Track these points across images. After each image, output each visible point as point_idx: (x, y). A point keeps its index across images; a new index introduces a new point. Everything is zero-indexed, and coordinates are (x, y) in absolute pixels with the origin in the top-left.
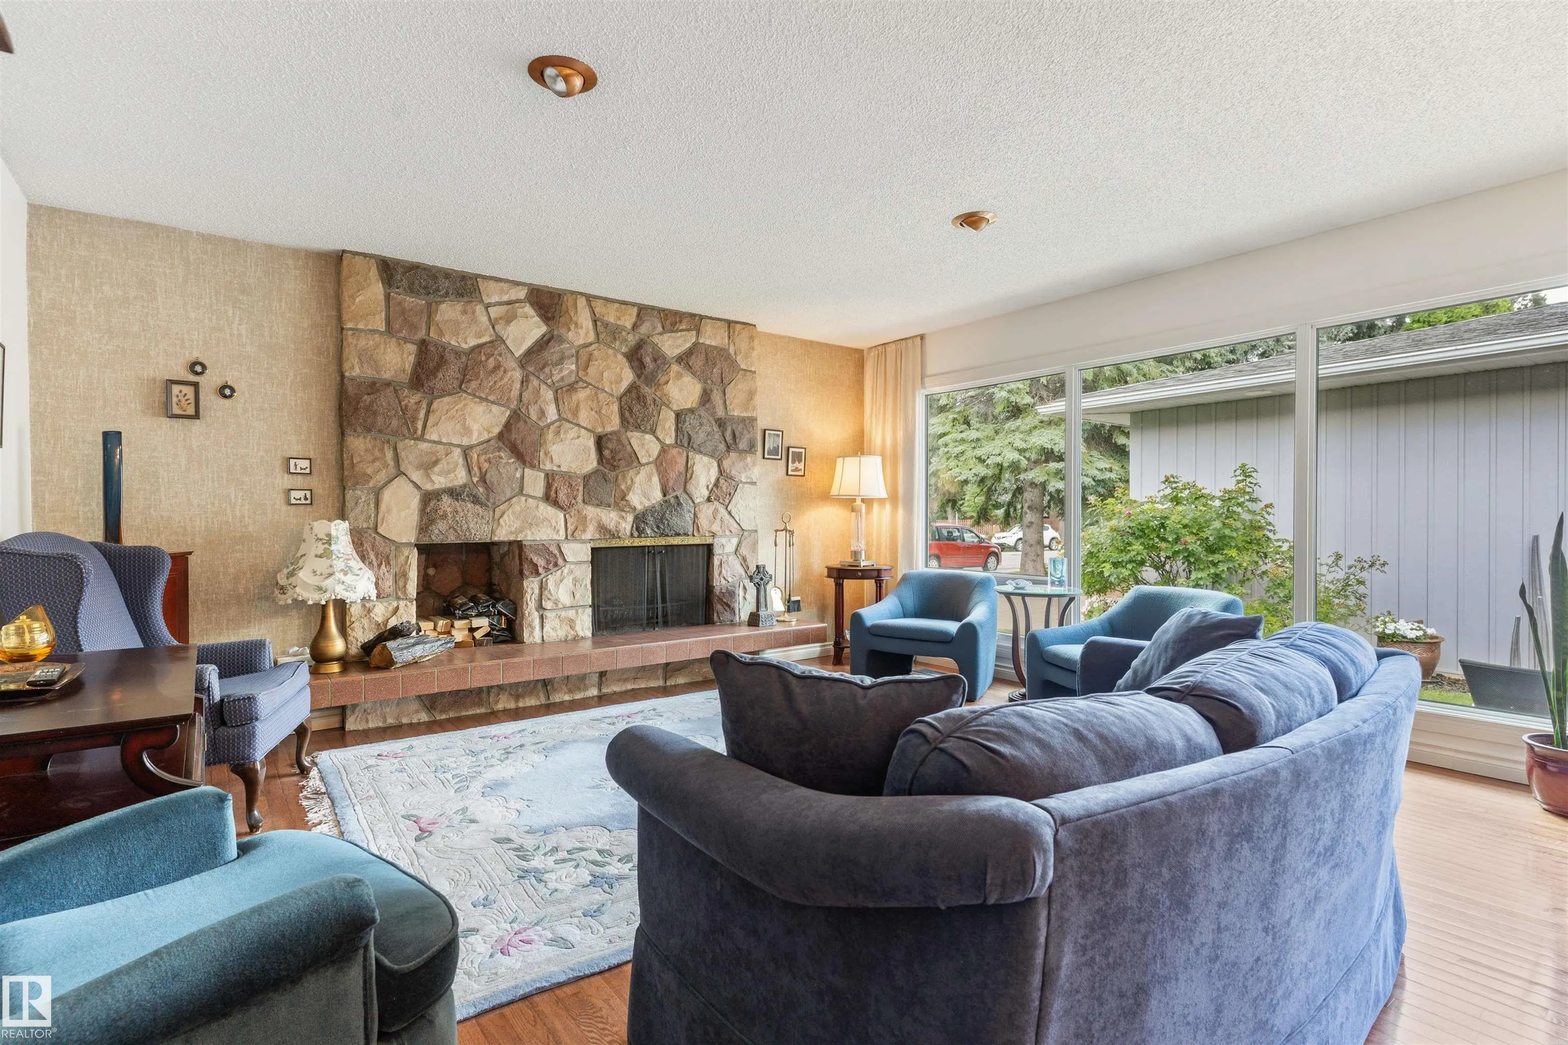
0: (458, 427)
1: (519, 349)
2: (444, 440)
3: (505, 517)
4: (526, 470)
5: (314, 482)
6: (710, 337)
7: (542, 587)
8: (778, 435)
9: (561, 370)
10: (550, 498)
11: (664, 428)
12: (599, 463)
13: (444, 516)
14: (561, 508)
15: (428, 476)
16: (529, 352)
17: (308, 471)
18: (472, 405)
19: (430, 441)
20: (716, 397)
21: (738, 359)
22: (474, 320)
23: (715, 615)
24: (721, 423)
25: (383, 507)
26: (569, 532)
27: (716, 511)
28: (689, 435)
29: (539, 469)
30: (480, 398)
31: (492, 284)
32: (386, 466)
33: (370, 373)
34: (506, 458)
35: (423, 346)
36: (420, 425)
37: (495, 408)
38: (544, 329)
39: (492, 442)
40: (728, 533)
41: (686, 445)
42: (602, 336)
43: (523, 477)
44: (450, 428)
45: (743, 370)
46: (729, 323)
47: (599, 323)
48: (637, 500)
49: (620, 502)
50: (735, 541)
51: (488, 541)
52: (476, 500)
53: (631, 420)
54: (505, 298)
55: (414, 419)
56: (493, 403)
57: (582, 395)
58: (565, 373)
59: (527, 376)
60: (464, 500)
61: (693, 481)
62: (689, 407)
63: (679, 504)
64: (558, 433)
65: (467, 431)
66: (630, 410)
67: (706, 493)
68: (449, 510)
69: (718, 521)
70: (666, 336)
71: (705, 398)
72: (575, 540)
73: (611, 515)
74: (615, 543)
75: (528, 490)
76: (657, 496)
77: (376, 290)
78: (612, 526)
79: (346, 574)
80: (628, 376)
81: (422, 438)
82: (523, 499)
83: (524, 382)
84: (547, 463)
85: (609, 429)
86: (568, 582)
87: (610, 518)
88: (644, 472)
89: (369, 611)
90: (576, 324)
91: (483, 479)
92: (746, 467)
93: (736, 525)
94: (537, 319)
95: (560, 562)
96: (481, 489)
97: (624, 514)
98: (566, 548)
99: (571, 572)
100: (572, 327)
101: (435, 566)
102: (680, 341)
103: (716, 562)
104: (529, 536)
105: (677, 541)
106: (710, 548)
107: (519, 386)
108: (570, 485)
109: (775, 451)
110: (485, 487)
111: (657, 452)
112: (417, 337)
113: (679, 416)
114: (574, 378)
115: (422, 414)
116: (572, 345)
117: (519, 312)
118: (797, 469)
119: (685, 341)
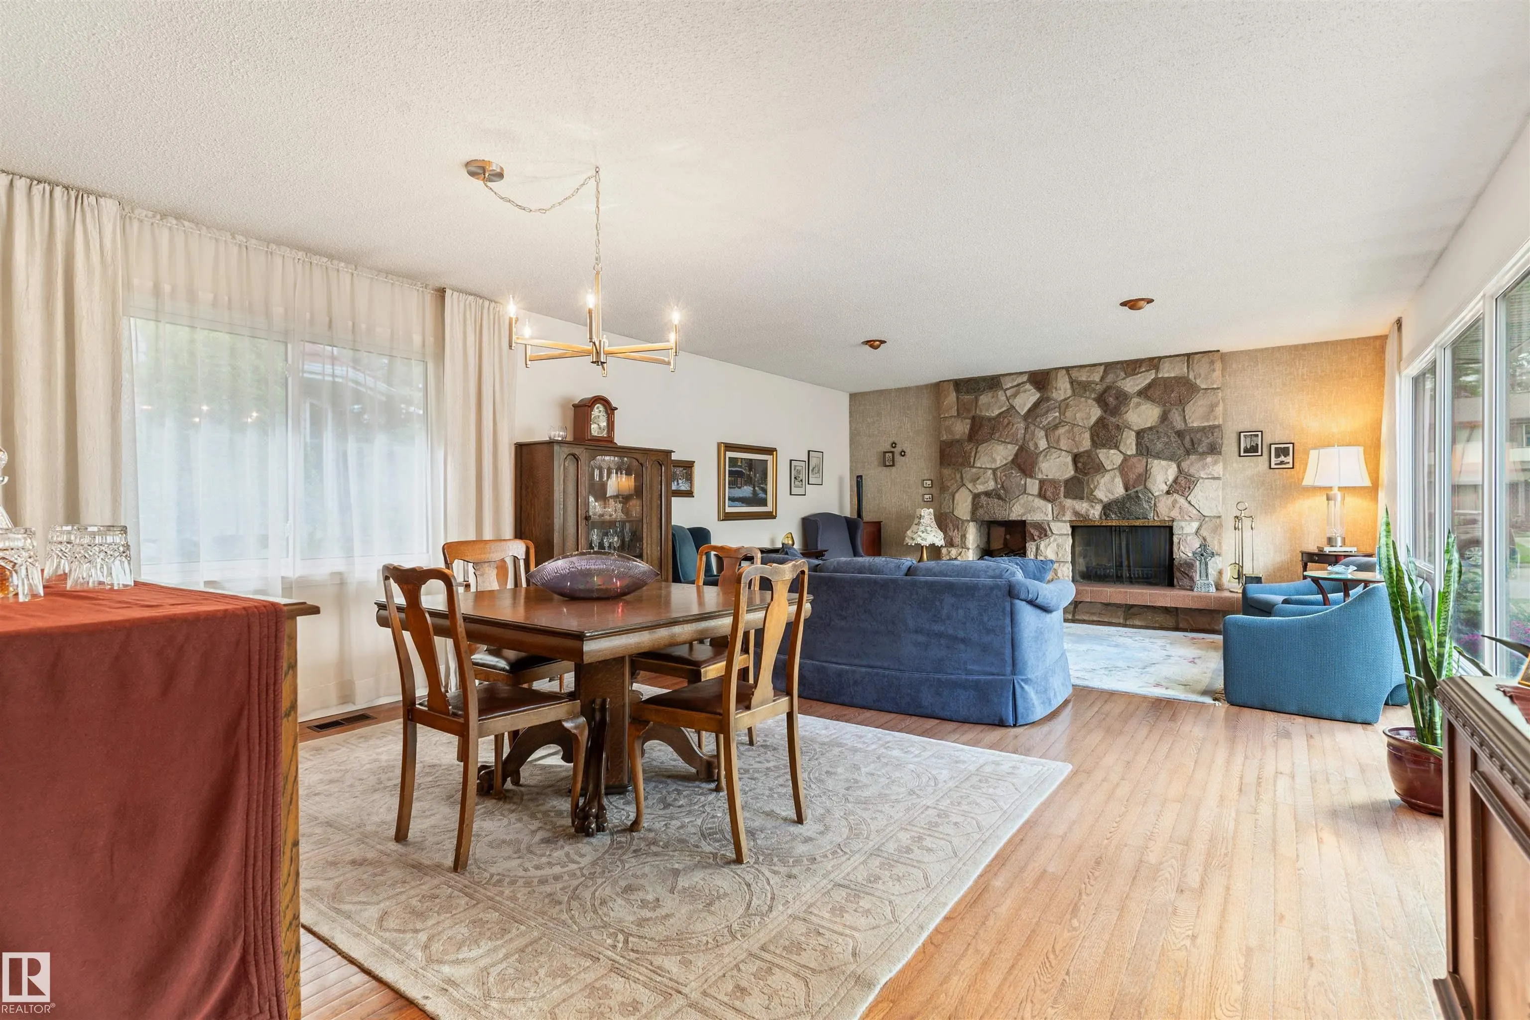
0: (990, 459)
1: (1023, 410)
2: (983, 466)
3: (1015, 506)
4: (1028, 479)
5: (933, 491)
6: (1168, 372)
7: (1038, 548)
8: (1257, 436)
9: (1047, 418)
10: (1042, 495)
11: (1125, 444)
12: (1075, 472)
13: (982, 507)
14: (1049, 501)
15: (974, 485)
16: (1030, 410)
17: (930, 486)
18: (997, 446)
19: (976, 468)
20: (1176, 415)
21: (1198, 382)
22: (998, 400)
23: (1175, 580)
24: (1180, 434)
25: (955, 502)
26: (1055, 515)
27: (1175, 501)
28: (1147, 447)
29: (1036, 479)
30: (1001, 441)
31: (1007, 378)
32: (956, 481)
33: (950, 437)
34: (1016, 473)
35: (973, 419)
36: (972, 461)
37: (1009, 446)
38: (1038, 395)
39: (1008, 465)
40: (1188, 518)
41: (1145, 454)
42: (1077, 391)
43: (1026, 484)
44: (986, 460)
45: (1203, 389)
46: (1189, 356)
47: (1074, 383)
48: (1102, 494)
49: (1091, 497)
50: (1195, 525)
51: (1006, 519)
52: (999, 497)
53: (1098, 442)
54: (1015, 383)
55: (970, 457)
56: (1009, 443)
57: (1061, 431)
58: (1050, 419)
59: (1028, 425)
60: (994, 498)
61: (1150, 480)
62: (1150, 426)
63: (1138, 497)
64: (1046, 456)
65: (994, 460)
66: (1098, 435)
67: (1165, 488)
68: (985, 503)
69: (1177, 509)
70: (1128, 379)
71: (1164, 418)
72: (1059, 521)
73: (1083, 505)
74: (1087, 524)
75: (1029, 491)
76: (1119, 491)
77: (952, 397)
78: (1083, 512)
80: (1096, 413)
81: (973, 467)
82: (1026, 496)
83: (1026, 429)
84: (1040, 474)
85: (1082, 450)
86: (1054, 546)
87: (1082, 507)
88: (1107, 476)
89: (949, 552)
90: (1056, 388)
91: (1003, 486)
92: (1204, 467)
93: (1195, 511)
94: (1034, 391)
95: (1049, 532)
96: (1002, 492)
97: (1094, 504)
98: (1052, 525)
99: (1055, 540)
100: (1054, 391)
102: (1140, 380)
103: (1175, 540)
104: (1029, 518)
105: (1138, 523)
106: (1171, 528)
107: (1023, 432)
108: (1055, 487)
109: (1253, 450)
110: (1005, 490)
111: (1120, 462)
112: (971, 415)
113: (1139, 434)
114: (1057, 421)
115: (973, 454)
116: (1056, 401)
117: (1022, 389)
118: (1282, 463)
119: (1145, 379)
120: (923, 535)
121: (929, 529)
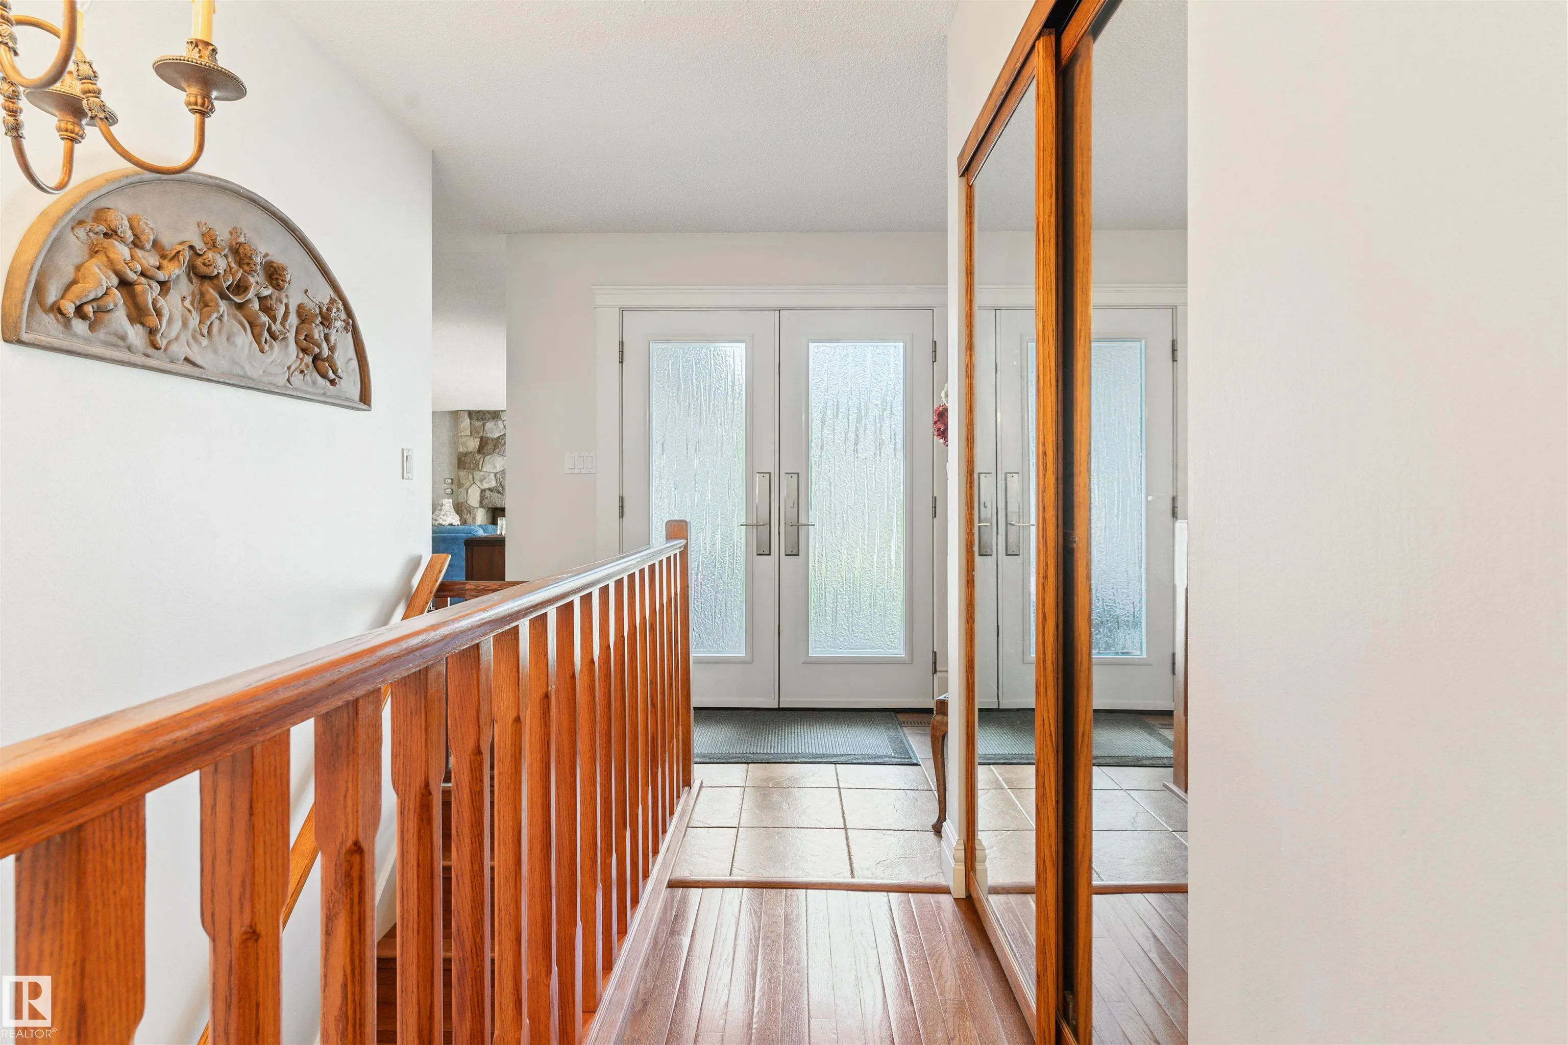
0: (492, 466)
2: (488, 471)
5: (453, 486)
13: (487, 498)
15: (482, 483)
17: (451, 483)
18: (497, 458)
19: (484, 472)
22: (498, 427)
25: (468, 494)
31: (504, 413)
32: (469, 480)
33: (465, 450)
35: (481, 438)
36: (480, 466)
44: (490, 467)
52: (499, 492)
55: (479, 464)
60: (494, 492)
65: (495, 467)
77: (468, 421)
79: (444, 515)
81: (481, 471)
91: (501, 485)
110: (502, 487)
112: (480, 435)
115: (481, 463)
120: (444, 518)
121: (448, 513)
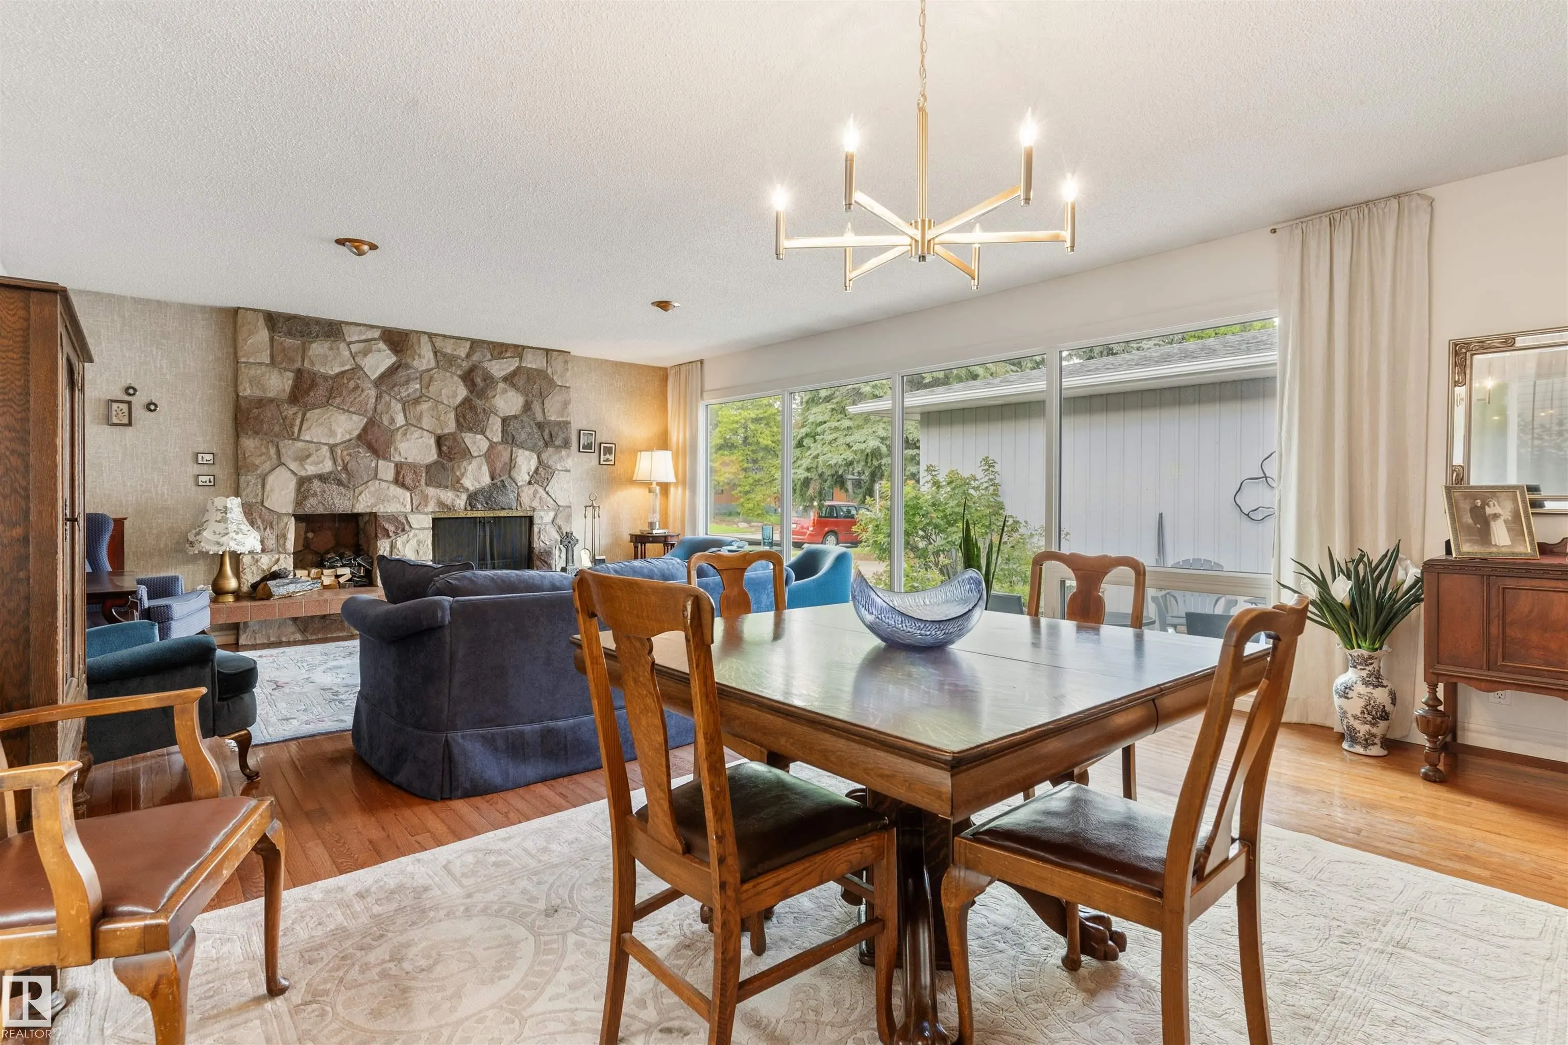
0: (326, 430)
1: (374, 373)
2: (315, 440)
3: (363, 495)
4: (380, 462)
5: (216, 470)
6: (531, 363)
7: (392, 543)
8: (592, 434)
9: (407, 389)
10: (399, 481)
11: (492, 430)
12: (438, 456)
13: (315, 495)
14: (408, 489)
15: (302, 466)
16: (383, 377)
17: (211, 462)
18: (336, 415)
19: (304, 441)
20: (536, 407)
21: (555, 378)
22: (339, 354)
24: (540, 426)
25: (268, 487)
26: (414, 506)
27: (536, 492)
28: (513, 435)
29: (390, 461)
30: (343, 409)
31: (353, 328)
32: (270, 458)
33: (258, 393)
34: (364, 453)
35: (299, 373)
36: (296, 429)
37: (355, 417)
38: (394, 359)
39: (353, 441)
40: (546, 508)
41: (510, 442)
42: (441, 363)
43: (377, 466)
44: (319, 432)
45: (559, 386)
46: (548, 351)
47: (438, 354)
48: (469, 483)
49: (456, 485)
50: (552, 514)
51: (349, 512)
52: (340, 483)
53: (465, 425)
54: (363, 338)
55: (292, 426)
56: (353, 413)
57: (425, 406)
58: (410, 391)
59: (381, 393)
60: (330, 483)
61: (516, 469)
62: (513, 414)
63: (505, 486)
64: (405, 434)
65: (332, 433)
66: (464, 417)
67: (527, 478)
68: (318, 490)
69: (537, 500)
70: (494, 362)
71: (527, 407)
72: (420, 512)
73: (449, 494)
74: (451, 515)
75: (381, 476)
76: (486, 480)
77: (263, 335)
78: (449, 502)
80: (462, 392)
81: (298, 439)
82: (377, 482)
83: (378, 398)
84: (397, 456)
85: (446, 431)
86: (413, 542)
87: (447, 496)
88: (475, 463)
89: (257, 561)
90: (419, 355)
91: (345, 468)
92: (561, 459)
93: (552, 502)
94: (388, 352)
95: (407, 528)
96: (344, 476)
97: (459, 494)
98: (411, 518)
99: (416, 535)
100: (417, 357)
101: (313, 531)
102: (505, 366)
103: (536, 529)
104: (382, 509)
105: (503, 514)
106: (531, 519)
107: (374, 401)
108: (415, 472)
109: (588, 446)
110: (347, 473)
111: (486, 448)
112: (294, 367)
113: (505, 421)
114: (418, 394)
116: (416, 370)
117: (374, 347)
118: (607, 460)
119: (510, 365)
121: (240, 528)
